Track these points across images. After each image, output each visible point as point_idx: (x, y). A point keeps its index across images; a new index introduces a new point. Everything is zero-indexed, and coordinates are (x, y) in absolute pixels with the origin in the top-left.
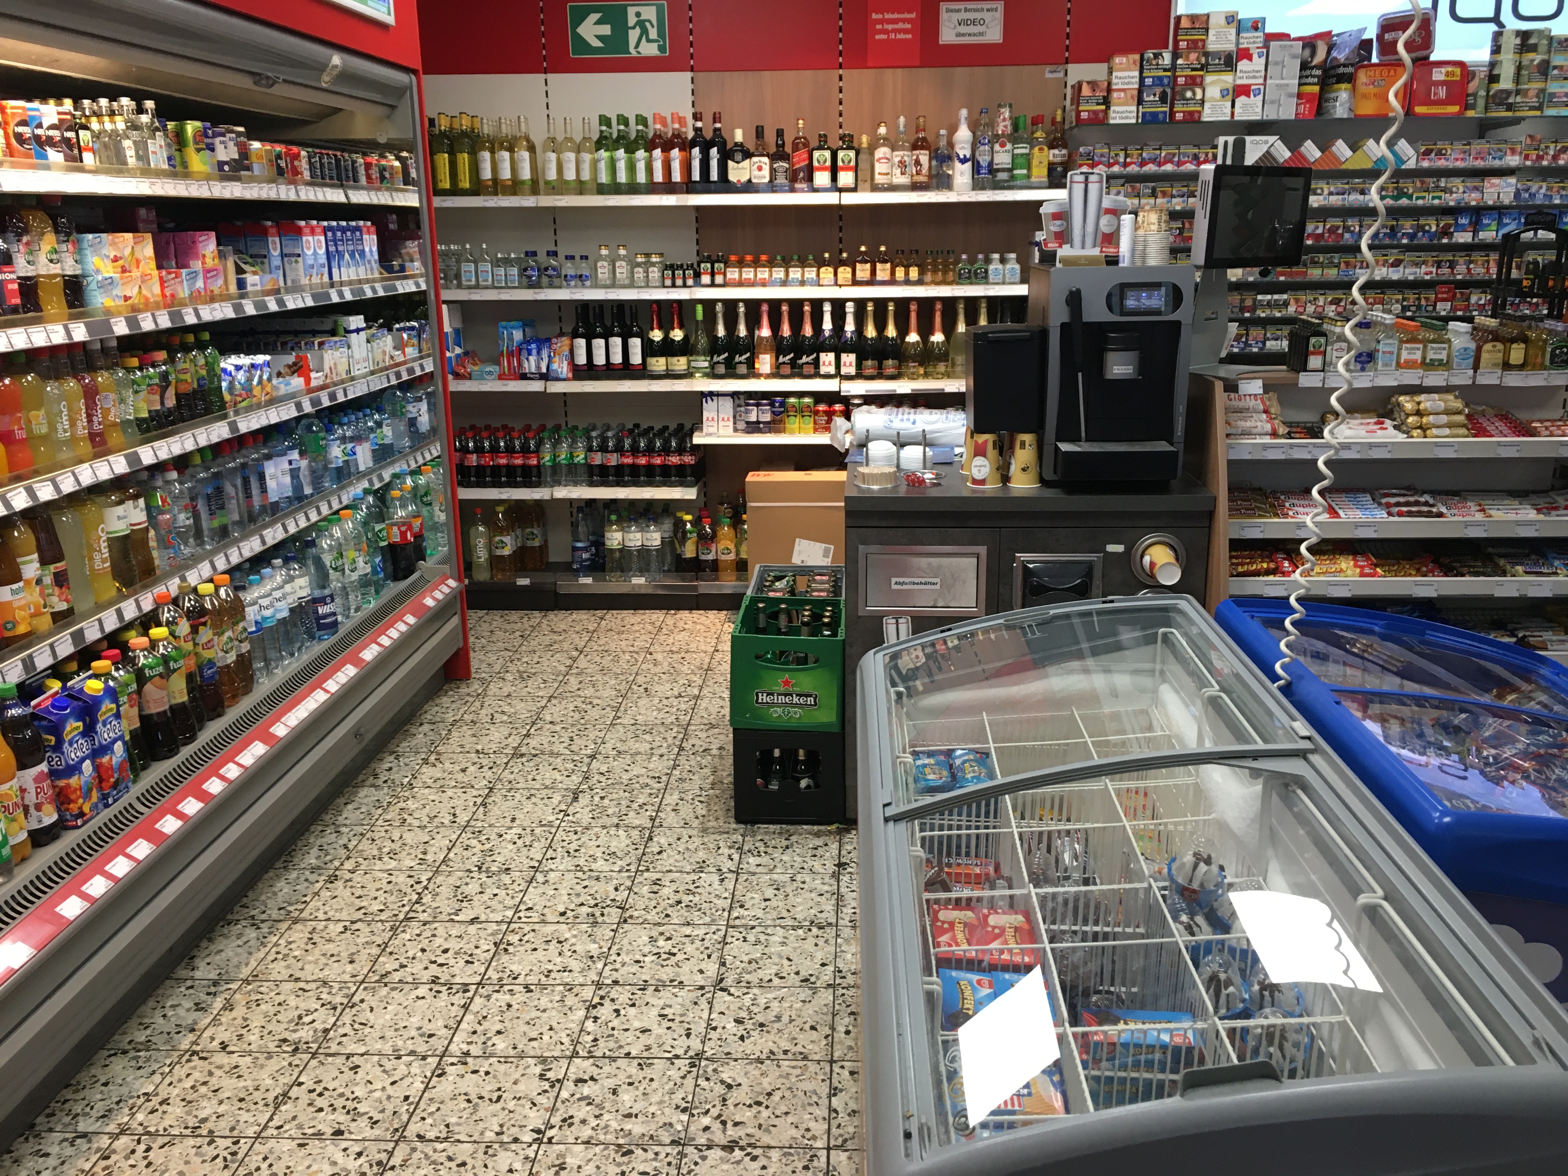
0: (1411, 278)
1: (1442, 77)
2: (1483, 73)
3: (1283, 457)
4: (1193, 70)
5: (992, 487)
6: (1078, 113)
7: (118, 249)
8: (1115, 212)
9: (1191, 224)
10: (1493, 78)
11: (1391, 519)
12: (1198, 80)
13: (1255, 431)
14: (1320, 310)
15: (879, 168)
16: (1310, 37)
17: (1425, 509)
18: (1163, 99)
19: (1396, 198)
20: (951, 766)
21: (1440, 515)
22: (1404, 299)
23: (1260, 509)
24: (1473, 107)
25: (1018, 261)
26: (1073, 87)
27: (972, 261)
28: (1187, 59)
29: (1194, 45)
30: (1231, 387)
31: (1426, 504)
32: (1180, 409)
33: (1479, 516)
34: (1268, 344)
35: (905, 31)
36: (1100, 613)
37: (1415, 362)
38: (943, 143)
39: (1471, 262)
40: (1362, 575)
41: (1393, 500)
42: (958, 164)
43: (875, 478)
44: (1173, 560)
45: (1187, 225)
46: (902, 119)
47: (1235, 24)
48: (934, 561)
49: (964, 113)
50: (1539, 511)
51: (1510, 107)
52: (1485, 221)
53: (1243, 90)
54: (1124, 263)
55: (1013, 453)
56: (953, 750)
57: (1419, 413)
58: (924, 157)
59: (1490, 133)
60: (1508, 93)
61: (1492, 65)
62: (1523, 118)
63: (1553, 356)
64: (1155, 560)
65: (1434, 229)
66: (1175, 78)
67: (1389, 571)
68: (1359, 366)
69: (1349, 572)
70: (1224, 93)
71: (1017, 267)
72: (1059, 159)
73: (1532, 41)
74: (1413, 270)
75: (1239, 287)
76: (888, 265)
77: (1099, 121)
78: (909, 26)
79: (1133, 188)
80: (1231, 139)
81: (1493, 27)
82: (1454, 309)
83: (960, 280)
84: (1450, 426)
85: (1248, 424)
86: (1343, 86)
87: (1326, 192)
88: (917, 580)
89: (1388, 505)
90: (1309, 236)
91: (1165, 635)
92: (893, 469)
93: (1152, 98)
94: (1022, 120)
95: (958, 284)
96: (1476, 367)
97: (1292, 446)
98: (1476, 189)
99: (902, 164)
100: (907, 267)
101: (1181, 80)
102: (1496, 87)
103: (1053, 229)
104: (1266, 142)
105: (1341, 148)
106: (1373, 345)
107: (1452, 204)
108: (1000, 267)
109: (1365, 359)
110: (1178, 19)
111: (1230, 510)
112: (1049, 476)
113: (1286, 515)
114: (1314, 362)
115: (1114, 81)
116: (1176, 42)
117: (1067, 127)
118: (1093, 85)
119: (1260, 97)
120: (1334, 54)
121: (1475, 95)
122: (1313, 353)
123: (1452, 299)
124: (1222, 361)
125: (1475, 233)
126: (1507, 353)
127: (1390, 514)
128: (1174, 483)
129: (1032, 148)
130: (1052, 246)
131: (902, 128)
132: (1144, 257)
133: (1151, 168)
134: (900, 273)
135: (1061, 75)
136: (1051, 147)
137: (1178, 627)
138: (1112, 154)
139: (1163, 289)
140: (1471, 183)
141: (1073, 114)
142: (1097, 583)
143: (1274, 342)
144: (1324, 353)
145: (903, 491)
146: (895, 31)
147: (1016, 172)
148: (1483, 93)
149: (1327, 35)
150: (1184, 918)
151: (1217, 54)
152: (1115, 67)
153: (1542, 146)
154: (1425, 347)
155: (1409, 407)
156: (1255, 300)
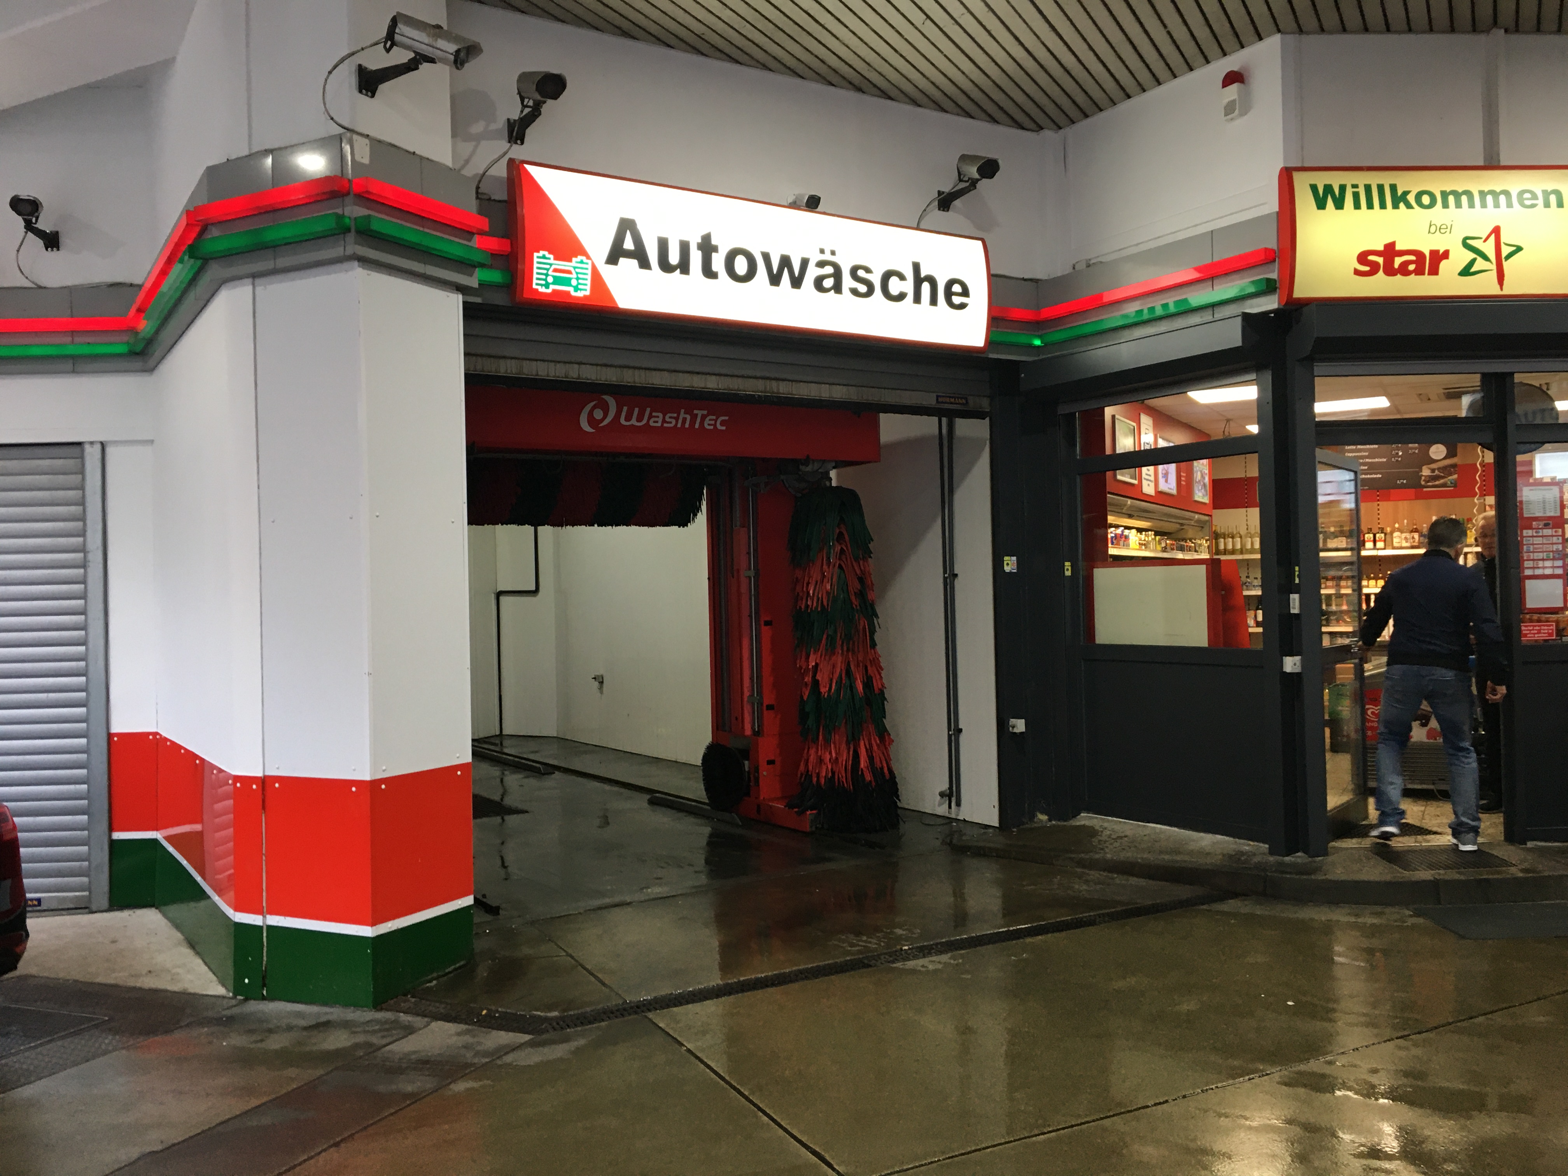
15: (1395, 540)
46: (1405, 521)
58: (1416, 536)
99: (1406, 538)
131: (1406, 525)
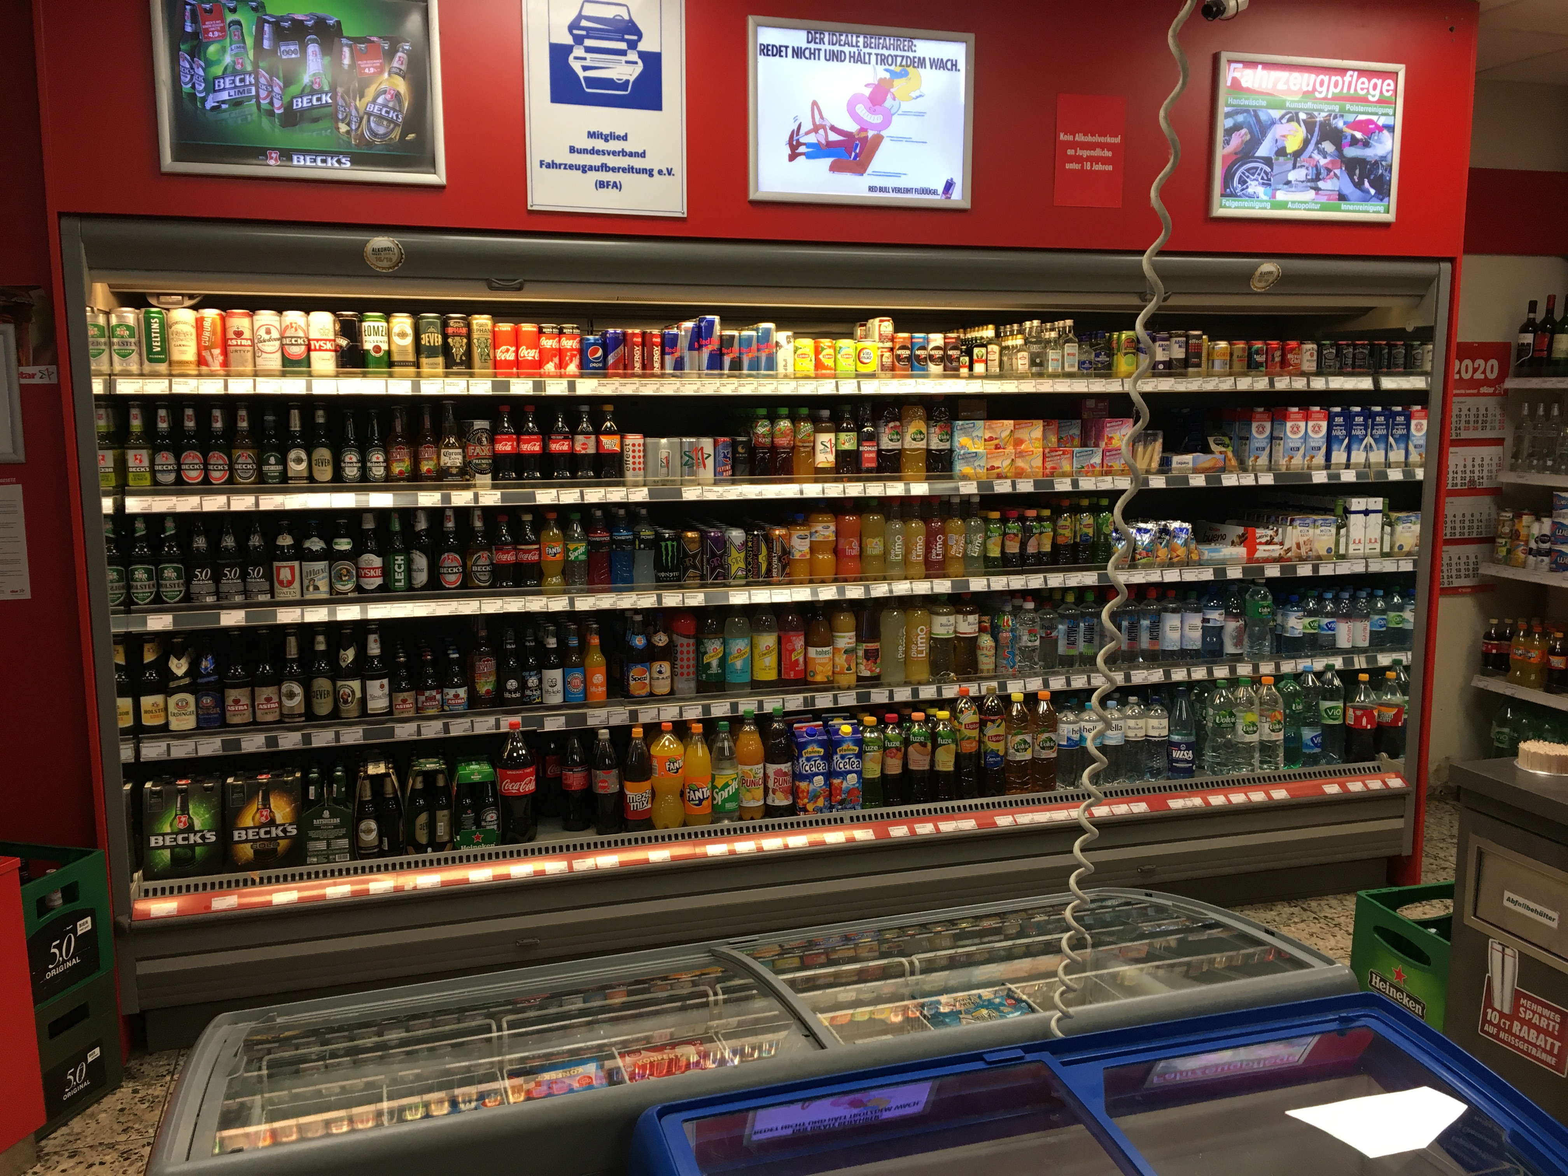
7: (995, 432)
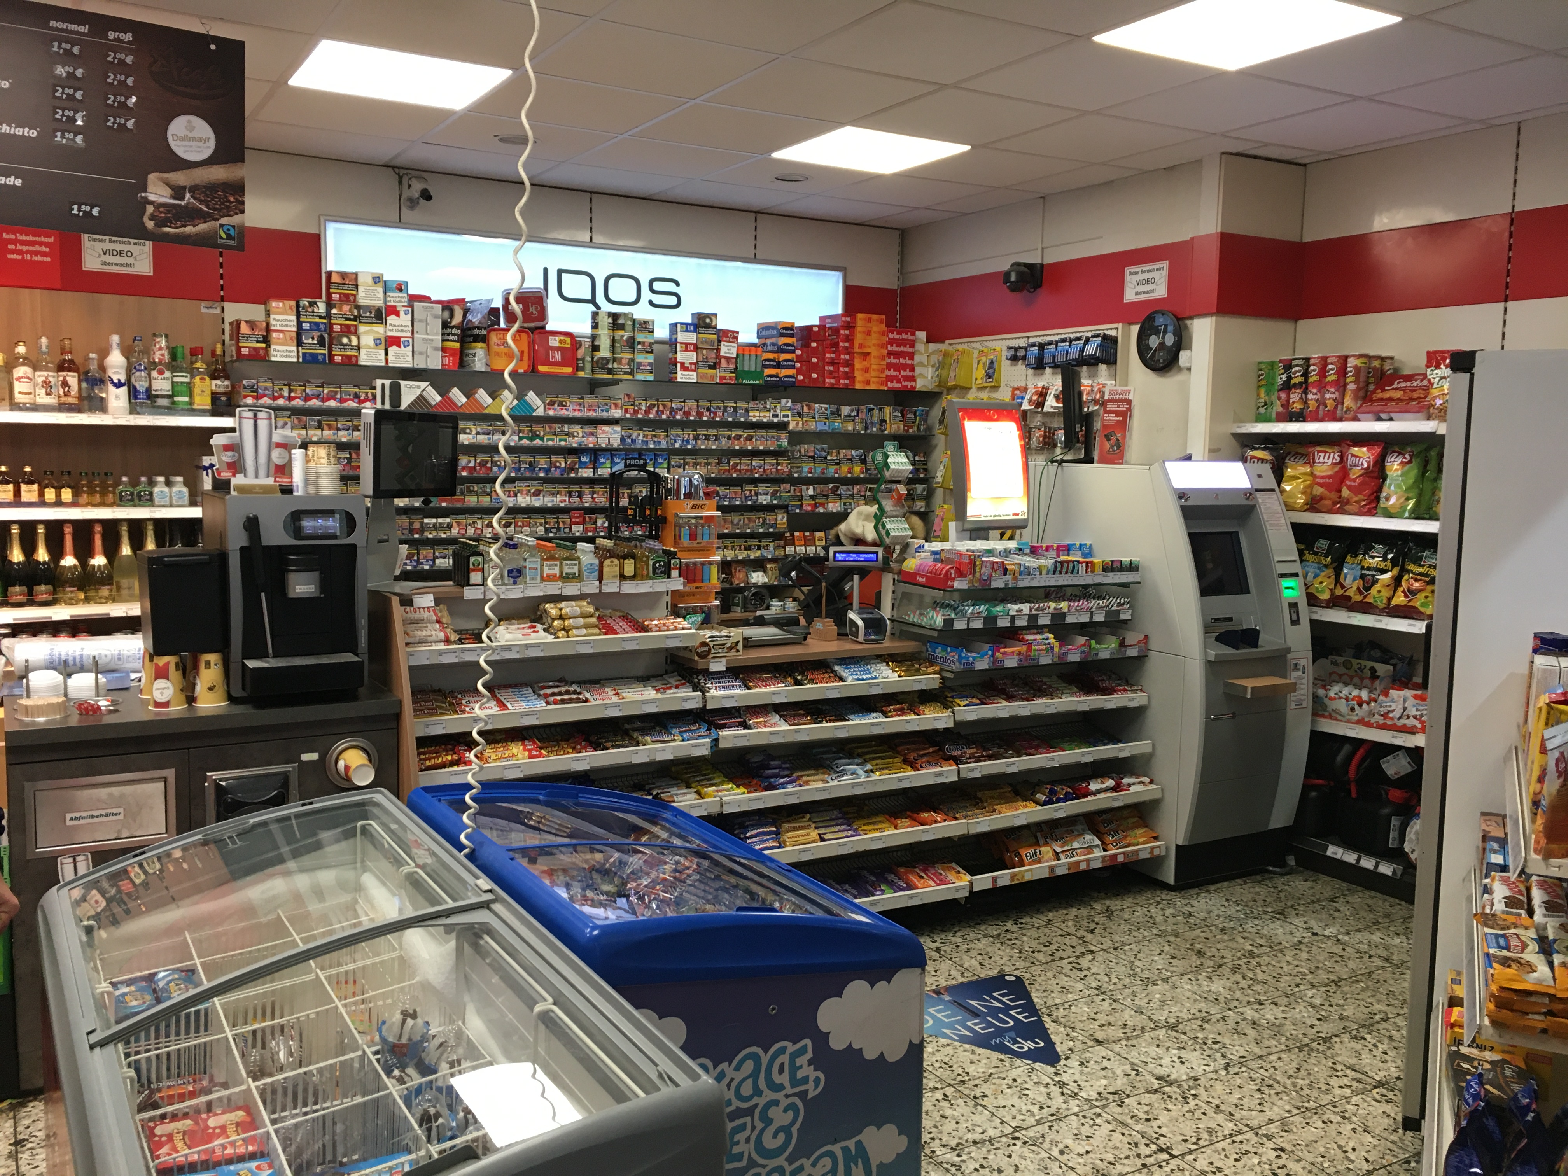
0: (550, 505)
1: (557, 344)
2: (587, 343)
3: (456, 660)
4: (347, 319)
5: (177, 709)
6: (239, 349)
8: (286, 446)
9: (358, 455)
10: (595, 348)
11: (549, 707)
12: (352, 329)
13: (430, 639)
14: (479, 532)
15: (18, 387)
16: (448, 302)
17: (574, 696)
18: (321, 342)
19: (531, 439)
20: (154, 991)
21: (587, 701)
22: (546, 523)
23: (441, 708)
24: (583, 369)
25: (186, 484)
26: (231, 324)
27: (135, 483)
28: (341, 309)
29: (345, 298)
30: (407, 601)
31: (575, 692)
32: (363, 622)
33: (615, 699)
34: (437, 561)
35: (44, 254)
36: (298, 816)
37: (555, 576)
38: (93, 366)
39: (594, 493)
40: (530, 757)
41: (549, 691)
42: (112, 388)
43: (39, 710)
44: (366, 762)
45: (354, 456)
46: (44, 341)
47: (381, 284)
48: (116, 791)
49: (115, 339)
50: (658, 691)
51: (610, 371)
52: (602, 460)
53: (394, 341)
54: (299, 492)
55: (198, 673)
56: (155, 974)
57: (561, 618)
58: (72, 379)
59: (597, 390)
60: (607, 360)
61: (594, 337)
62: (621, 380)
63: (655, 569)
64: (349, 764)
65: (563, 465)
66: (331, 325)
67: (552, 751)
68: (512, 580)
69: (520, 756)
70: (377, 341)
71: (185, 490)
72: (222, 390)
73: (621, 321)
74: (550, 499)
75: (406, 511)
76: (35, 487)
77: (260, 357)
78: (47, 250)
79: (300, 420)
80: (387, 382)
81: (591, 308)
82: (585, 530)
83: (120, 502)
84: (586, 626)
85: (424, 633)
86: (480, 345)
87: (474, 432)
88: (95, 813)
89: (546, 696)
90: (464, 468)
91: (363, 827)
92: (61, 699)
93: (310, 341)
94: (180, 350)
95: (119, 506)
96: (600, 579)
97: (463, 651)
98: (592, 434)
99: (47, 384)
100: (58, 489)
101: (337, 328)
102: (598, 355)
103: (225, 459)
104: (419, 387)
105: (482, 395)
106: (522, 563)
107: (575, 445)
108: (166, 489)
109: (516, 574)
110: (329, 274)
111: (415, 710)
112: (237, 693)
113: (464, 712)
114: (475, 577)
115: (272, 322)
116: (329, 295)
117: (227, 359)
118: (252, 324)
119: (410, 348)
120: (469, 317)
121: (583, 360)
122: (474, 571)
123: (583, 523)
124: (397, 578)
125: (595, 469)
126: (622, 568)
127: (548, 703)
128: (362, 691)
129: (193, 377)
130: (225, 475)
131: (44, 349)
132: (317, 486)
133: (315, 403)
134: (50, 494)
135: (218, 311)
136: (213, 377)
137: (375, 818)
138: (276, 388)
139: (337, 516)
140: (589, 429)
141: (234, 348)
142: (294, 791)
143: (442, 560)
144: (483, 570)
145: (74, 721)
146: (32, 253)
147: (176, 399)
148: (588, 359)
149: (461, 302)
150: (396, 1073)
151: (368, 308)
152: (272, 310)
153: (637, 403)
154: (561, 564)
155: (554, 612)
156: (422, 523)
